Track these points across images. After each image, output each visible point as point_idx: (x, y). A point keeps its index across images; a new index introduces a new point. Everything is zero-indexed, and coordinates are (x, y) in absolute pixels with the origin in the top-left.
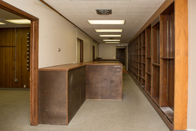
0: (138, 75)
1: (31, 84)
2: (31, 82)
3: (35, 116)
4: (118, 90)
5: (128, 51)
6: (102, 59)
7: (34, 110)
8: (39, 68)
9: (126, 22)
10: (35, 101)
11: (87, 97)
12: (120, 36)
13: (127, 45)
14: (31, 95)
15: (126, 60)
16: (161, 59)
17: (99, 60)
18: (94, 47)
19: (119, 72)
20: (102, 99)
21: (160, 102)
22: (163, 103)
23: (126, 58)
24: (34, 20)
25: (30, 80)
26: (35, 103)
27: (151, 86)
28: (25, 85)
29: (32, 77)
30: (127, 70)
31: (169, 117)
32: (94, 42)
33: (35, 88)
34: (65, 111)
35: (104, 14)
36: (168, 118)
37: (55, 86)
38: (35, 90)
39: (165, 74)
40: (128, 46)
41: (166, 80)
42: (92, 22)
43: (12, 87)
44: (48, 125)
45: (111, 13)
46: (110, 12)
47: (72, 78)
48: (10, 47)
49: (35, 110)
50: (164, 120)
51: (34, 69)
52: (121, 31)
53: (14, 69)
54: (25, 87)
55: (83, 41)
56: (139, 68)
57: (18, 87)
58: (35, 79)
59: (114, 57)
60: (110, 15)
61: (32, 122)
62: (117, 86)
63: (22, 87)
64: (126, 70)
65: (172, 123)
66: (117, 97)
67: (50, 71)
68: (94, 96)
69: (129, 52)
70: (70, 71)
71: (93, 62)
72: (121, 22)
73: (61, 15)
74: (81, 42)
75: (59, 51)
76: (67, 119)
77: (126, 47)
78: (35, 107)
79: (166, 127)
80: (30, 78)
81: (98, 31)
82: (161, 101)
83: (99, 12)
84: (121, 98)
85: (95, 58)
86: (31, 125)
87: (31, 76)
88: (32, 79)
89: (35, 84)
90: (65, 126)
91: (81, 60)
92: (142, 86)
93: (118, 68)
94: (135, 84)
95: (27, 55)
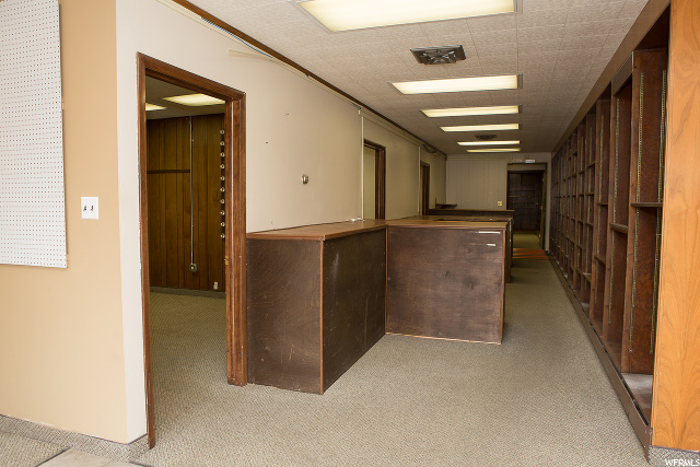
0: (575, 267)
1: (227, 273)
2: (227, 269)
3: (238, 359)
4: (489, 312)
5: (552, 181)
6: (458, 208)
7: (236, 344)
8: (249, 230)
9: (525, 82)
10: (237, 320)
11: (388, 325)
12: (515, 127)
13: (547, 157)
14: (228, 304)
15: (545, 211)
16: (631, 209)
17: (445, 211)
18: (425, 169)
19: (493, 250)
20: (436, 335)
21: (624, 357)
22: (635, 362)
23: (545, 206)
24: (233, 97)
25: (227, 263)
26: (237, 325)
27: (605, 304)
28: (216, 283)
29: (230, 255)
30: (547, 249)
31: (643, 406)
32: (428, 151)
33: (239, 286)
34: (315, 354)
35: (439, 62)
36: (638, 408)
37: (289, 282)
38: (238, 292)
39: (648, 262)
40: (553, 160)
41: (649, 284)
42: (410, 88)
43: (185, 286)
44: (272, 388)
45: (463, 58)
46: (459, 54)
47: (336, 263)
48: (177, 171)
49: (238, 344)
50: (628, 416)
51: (236, 233)
52: (512, 110)
53: (188, 236)
54: (216, 287)
55: (384, 149)
56: (577, 242)
57: (199, 288)
58: (238, 261)
59: (500, 203)
60: (460, 63)
61: (232, 376)
62: (485, 297)
63: (210, 287)
64: (543, 248)
65: (647, 424)
66: (486, 332)
67: (277, 241)
68: (410, 323)
69: (555, 184)
70: (332, 242)
71: (423, 218)
72: (507, 82)
73: (308, 73)
74: (377, 151)
75: (305, 183)
76: (321, 378)
77: (546, 164)
78: (238, 336)
79: (633, 436)
80: (227, 257)
81: (433, 113)
82: (629, 354)
83: (423, 57)
84: (497, 337)
85: (432, 206)
86: (230, 382)
87: (227, 252)
88: (230, 260)
89: (238, 275)
90: (314, 395)
91: (380, 212)
92: (584, 305)
93: (490, 238)
94: (566, 298)
95: (220, 195)
